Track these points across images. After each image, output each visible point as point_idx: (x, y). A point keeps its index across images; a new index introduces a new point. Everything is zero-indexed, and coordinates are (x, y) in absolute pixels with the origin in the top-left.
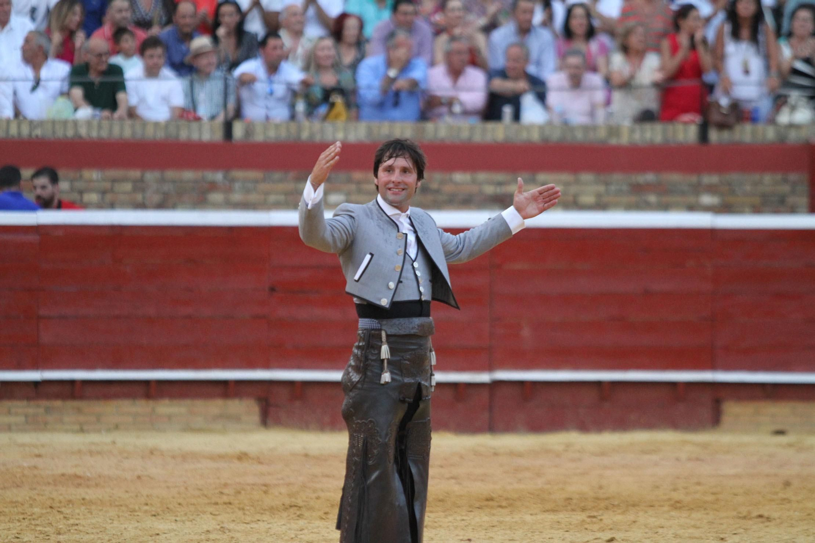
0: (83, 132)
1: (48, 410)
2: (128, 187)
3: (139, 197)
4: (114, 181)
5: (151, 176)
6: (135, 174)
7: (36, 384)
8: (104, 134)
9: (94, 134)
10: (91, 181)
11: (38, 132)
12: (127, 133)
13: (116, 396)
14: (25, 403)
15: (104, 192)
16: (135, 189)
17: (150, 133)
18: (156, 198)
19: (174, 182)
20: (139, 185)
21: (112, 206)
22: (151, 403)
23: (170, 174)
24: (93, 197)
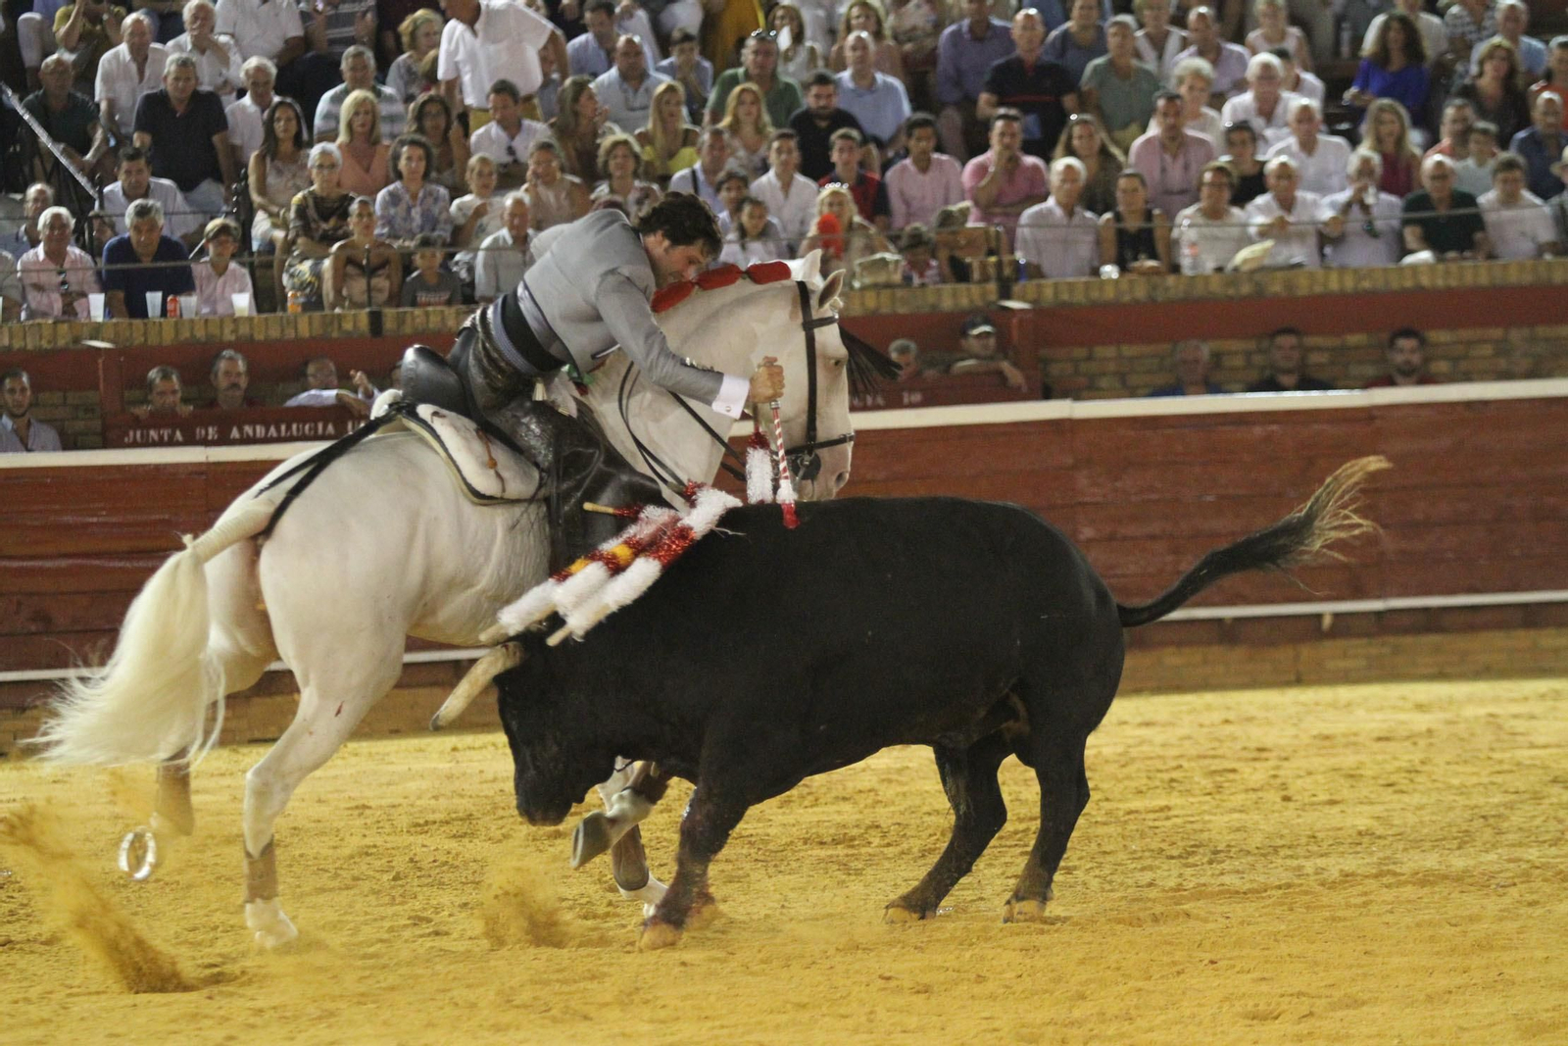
0: (1425, 281)
1: (1396, 651)
2: (1487, 350)
3: (1503, 363)
4: (1470, 343)
5: (1516, 335)
6: (1496, 333)
7: (1378, 614)
8: (1453, 283)
9: (1440, 283)
10: (1437, 345)
11: (1366, 284)
12: (1484, 280)
13: (1486, 627)
14: (1364, 641)
15: (1455, 360)
16: (1498, 354)
17: (1514, 277)
18: (1525, 364)
19: (1547, 340)
20: (1503, 349)
21: (1467, 377)
22: (1532, 633)
23: (1542, 331)
24: (1442, 366)
